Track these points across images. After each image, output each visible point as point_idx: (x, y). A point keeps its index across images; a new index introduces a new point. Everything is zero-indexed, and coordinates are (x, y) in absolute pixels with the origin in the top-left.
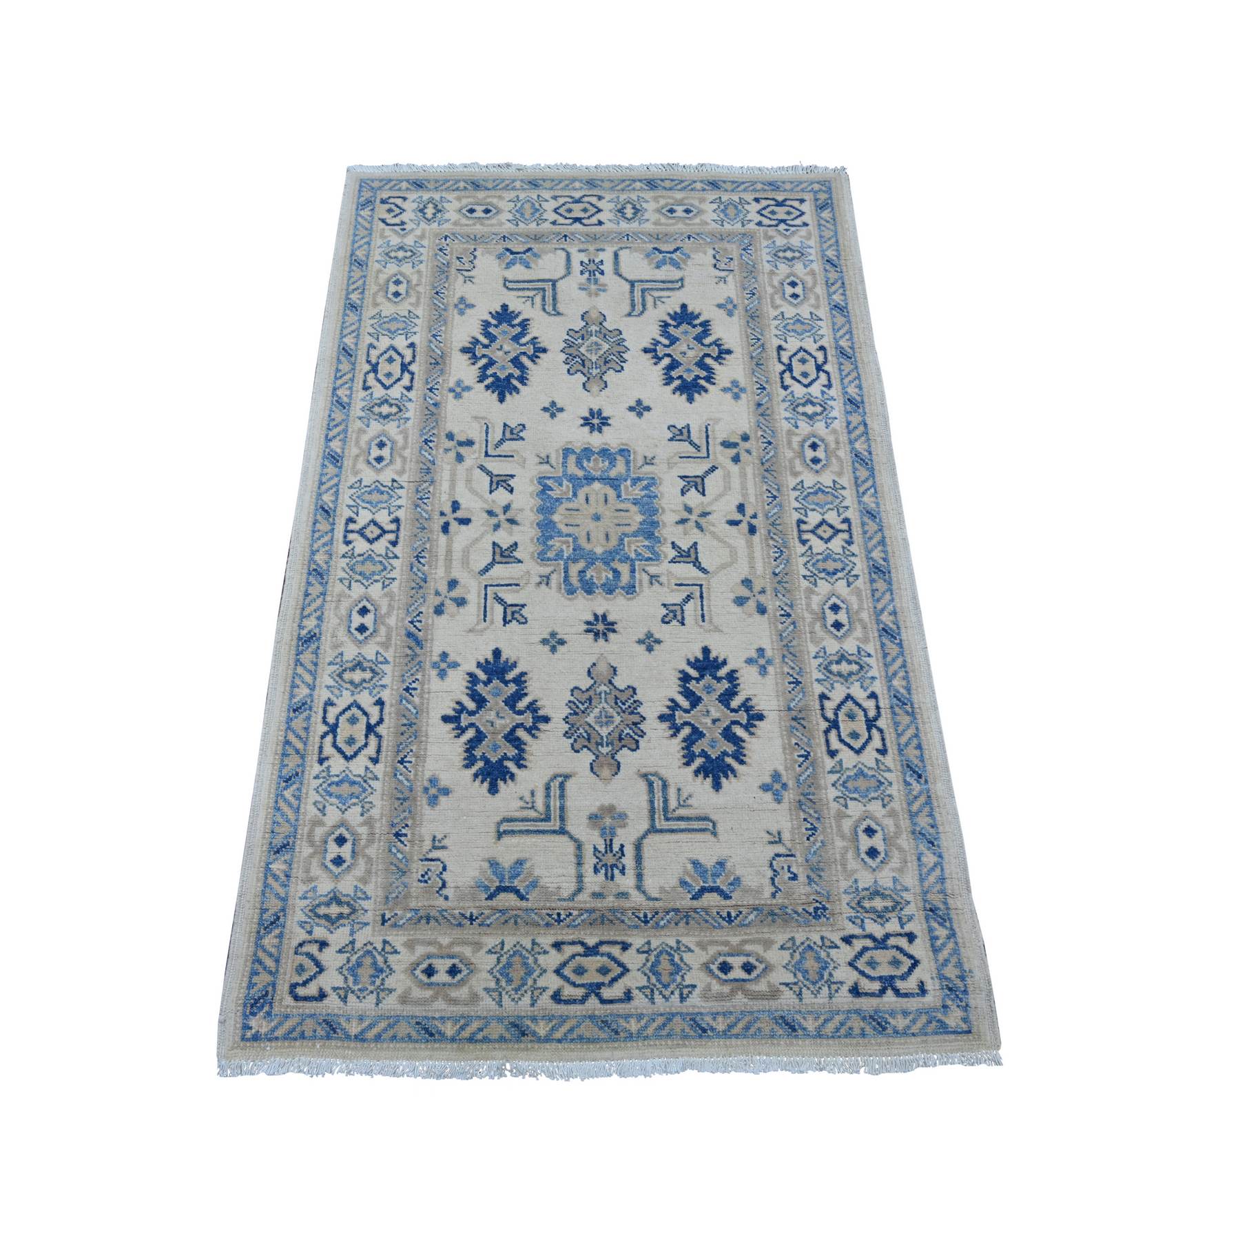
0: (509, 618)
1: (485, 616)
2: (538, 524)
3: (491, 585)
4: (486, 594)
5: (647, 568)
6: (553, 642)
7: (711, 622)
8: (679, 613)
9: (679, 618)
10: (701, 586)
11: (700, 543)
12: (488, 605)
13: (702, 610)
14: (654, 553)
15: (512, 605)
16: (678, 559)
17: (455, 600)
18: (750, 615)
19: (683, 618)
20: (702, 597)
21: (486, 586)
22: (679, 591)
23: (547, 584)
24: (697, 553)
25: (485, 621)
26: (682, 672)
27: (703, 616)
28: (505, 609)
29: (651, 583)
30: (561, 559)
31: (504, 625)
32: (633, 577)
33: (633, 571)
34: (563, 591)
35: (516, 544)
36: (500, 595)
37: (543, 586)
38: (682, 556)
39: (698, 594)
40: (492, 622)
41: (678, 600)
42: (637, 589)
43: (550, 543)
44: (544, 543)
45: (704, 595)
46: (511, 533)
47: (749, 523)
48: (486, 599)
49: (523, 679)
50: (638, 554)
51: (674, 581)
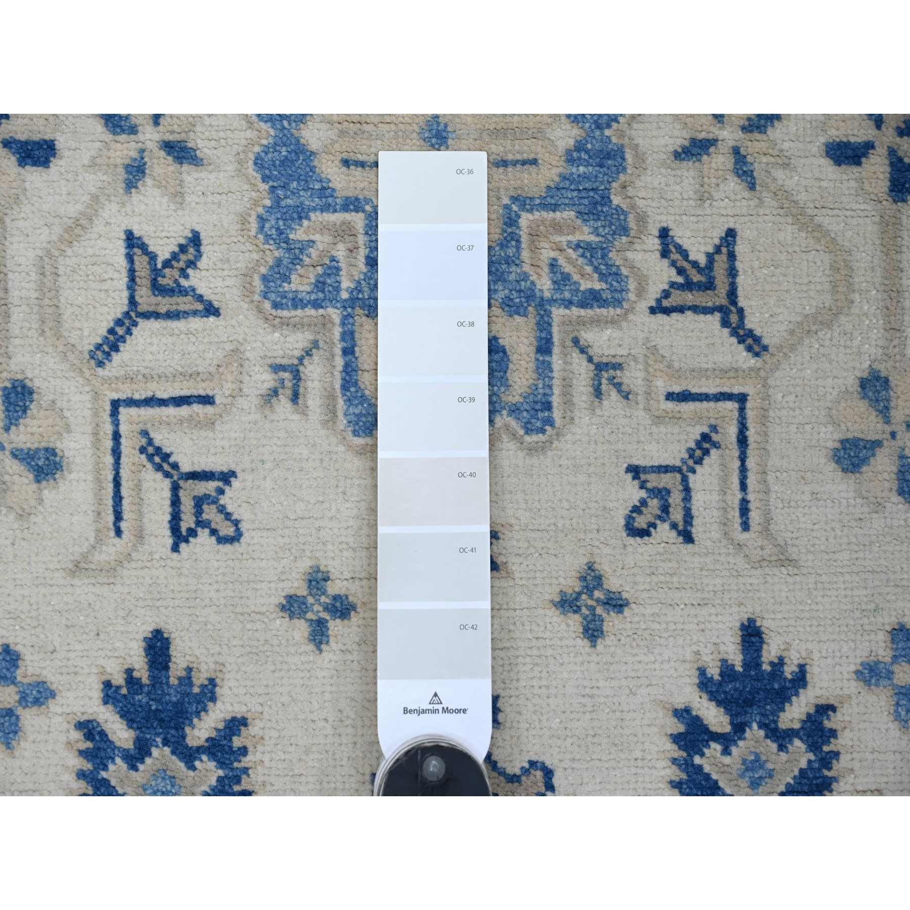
0: (187, 521)
1: (118, 516)
2: (259, 163)
3: (131, 402)
4: (116, 436)
5: (588, 336)
6: (317, 611)
7: (766, 530)
8: (675, 499)
9: (677, 515)
10: (742, 399)
11: (745, 234)
12: (124, 473)
13: (743, 487)
14: (610, 274)
15: (194, 476)
16: (677, 298)
17: (25, 457)
18: (878, 506)
19: (688, 517)
20: (742, 441)
21: (116, 405)
22: (677, 418)
23: (295, 397)
24: (732, 273)
25: (118, 532)
26: (683, 713)
27: (744, 509)
28: (175, 488)
29: (598, 393)
30: (333, 300)
31: (175, 548)
32: (544, 369)
33: (544, 347)
34: (342, 421)
35: (195, 240)
36: (159, 438)
37: (283, 404)
38: (688, 286)
39: (732, 431)
40: (140, 536)
41: (673, 454)
42: (557, 414)
43: (298, 234)
44: (281, 238)
45: (751, 434)
46: (178, 196)
47: (892, 152)
48: (116, 453)
49: (237, 742)
50: (562, 280)
51: (662, 385)
